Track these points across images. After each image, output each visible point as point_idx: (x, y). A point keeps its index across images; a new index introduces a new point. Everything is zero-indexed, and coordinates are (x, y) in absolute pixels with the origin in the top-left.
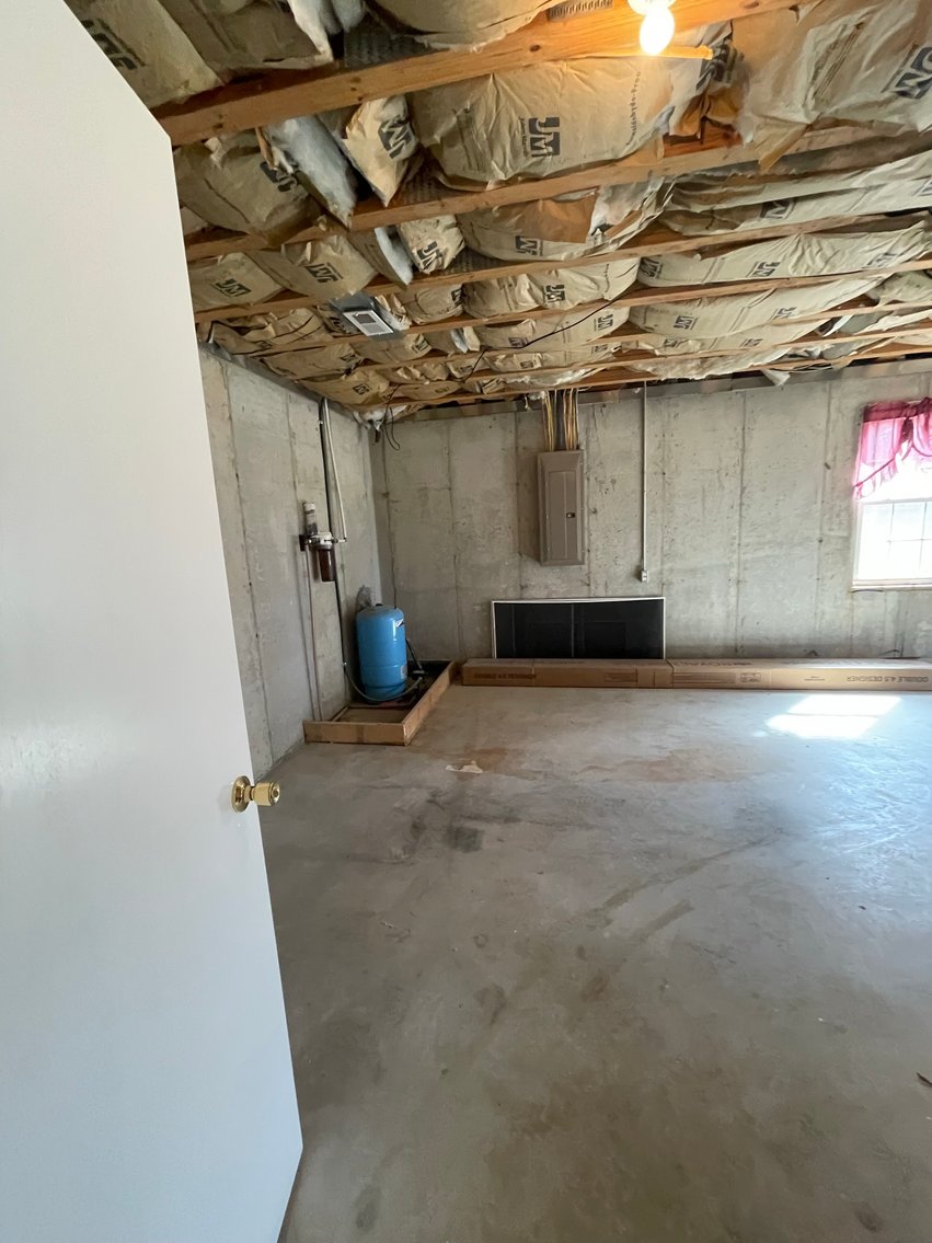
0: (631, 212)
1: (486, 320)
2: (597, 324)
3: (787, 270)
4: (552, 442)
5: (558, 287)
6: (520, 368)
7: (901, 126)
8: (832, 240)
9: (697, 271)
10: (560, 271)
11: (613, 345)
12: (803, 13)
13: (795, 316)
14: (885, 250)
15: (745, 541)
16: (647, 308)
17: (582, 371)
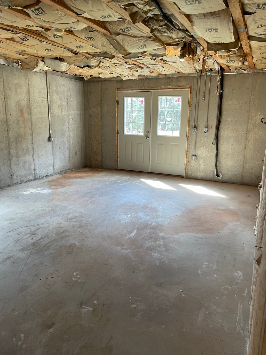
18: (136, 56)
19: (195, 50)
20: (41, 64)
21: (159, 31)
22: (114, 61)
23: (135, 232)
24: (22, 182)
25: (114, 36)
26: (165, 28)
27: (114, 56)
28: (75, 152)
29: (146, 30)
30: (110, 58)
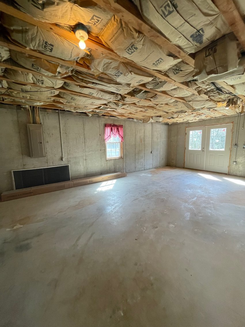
0: (66, 72)
1: (13, 81)
2: (51, 93)
3: (95, 95)
4: (32, 121)
5: (42, 80)
6: (22, 98)
7: (115, 80)
8: (103, 93)
9: (78, 89)
10: (43, 77)
11: (53, 99)
12: (104, 55)
13: (95, 104)
14: (110, 97)
15: (86, 150)
16: (64, 93)
17: (43, 103)
18: (199, 110)
19: (236, 102)
20: (151, 119)
21: (213, 96)
22: (186, 114)
23: (196, 198)
24: (139, 171)
25: (188, 102)
26: (217, 94)
27: (186, 112)
28: (163, 158)
29: (206, 97)
30: (184, 113)
